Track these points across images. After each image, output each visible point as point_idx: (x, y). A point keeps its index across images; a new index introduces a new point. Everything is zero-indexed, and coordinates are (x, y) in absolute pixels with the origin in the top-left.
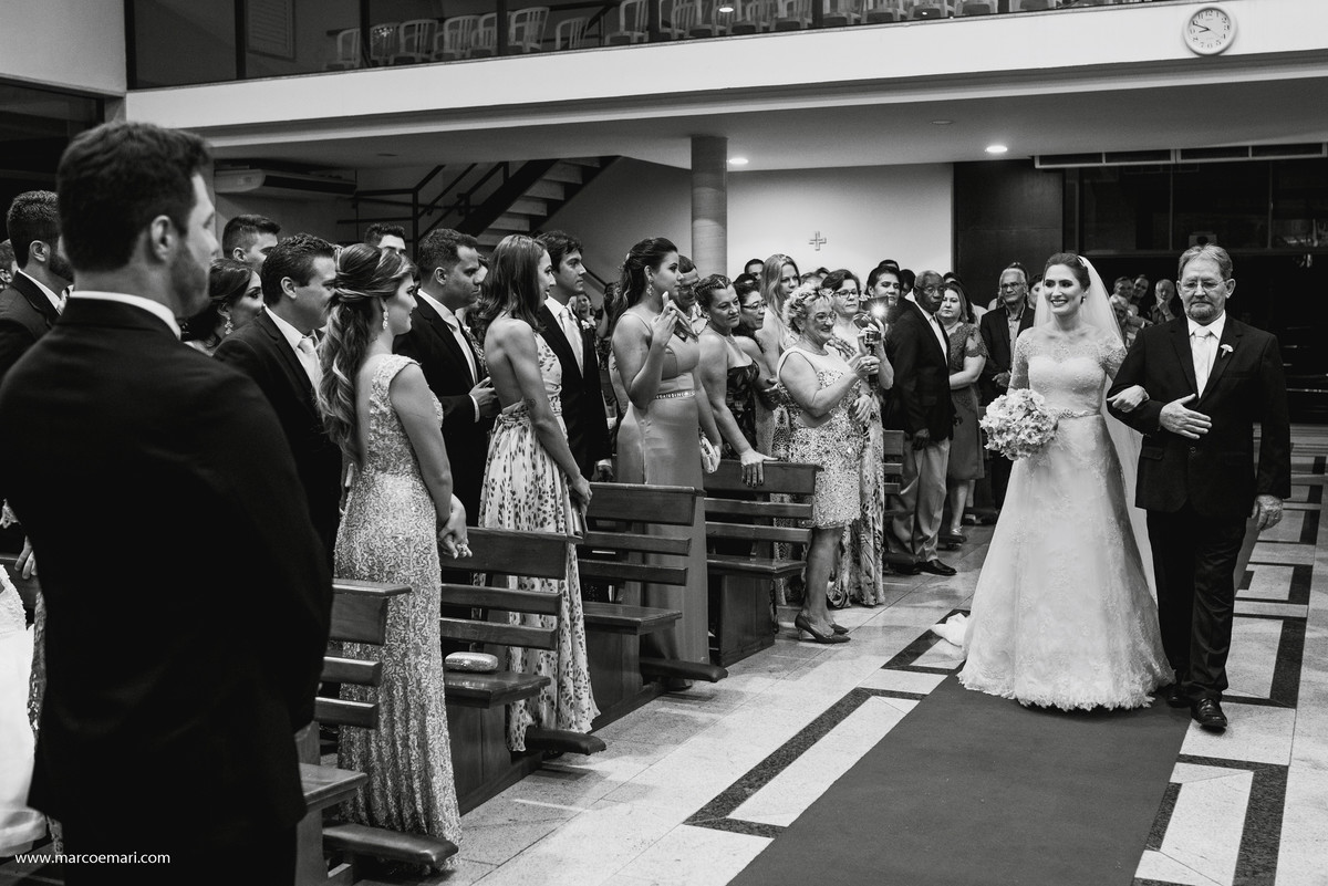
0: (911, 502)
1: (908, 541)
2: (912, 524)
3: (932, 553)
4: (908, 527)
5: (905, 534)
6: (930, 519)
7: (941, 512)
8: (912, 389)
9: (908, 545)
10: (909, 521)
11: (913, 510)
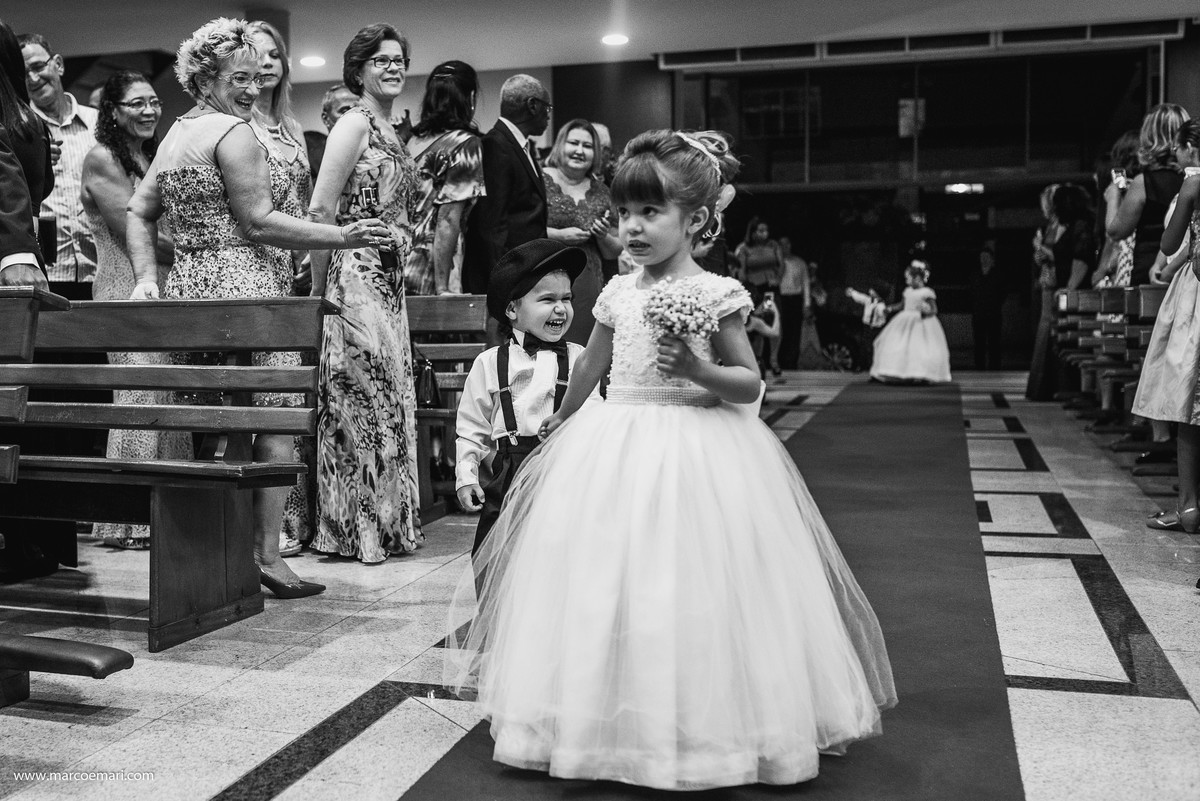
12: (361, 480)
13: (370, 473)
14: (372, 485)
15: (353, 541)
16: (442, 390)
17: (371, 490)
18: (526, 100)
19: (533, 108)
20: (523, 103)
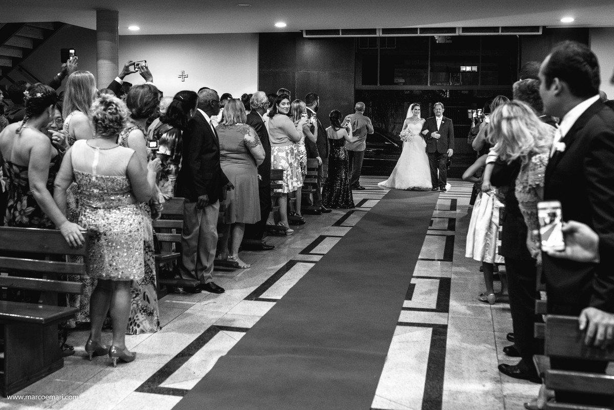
0: (194, 243)
1: (193, 270)
2: (196, 259)
3: (209, 277)
4: (193, 261)
5: (191, 266)
6: (208, 254)
7: (215, 250)
8: (198, 168)
9: (193, 273)
10: (194, 257)
11: (196, 249)
12: (142, 299)
13: (147, 296)
14: (148, 300)
15: (133, 327)
16: (159, 241)
17: (147, 303)
18: (210, 101)
19: (213, 104)
20: (208, 103)
